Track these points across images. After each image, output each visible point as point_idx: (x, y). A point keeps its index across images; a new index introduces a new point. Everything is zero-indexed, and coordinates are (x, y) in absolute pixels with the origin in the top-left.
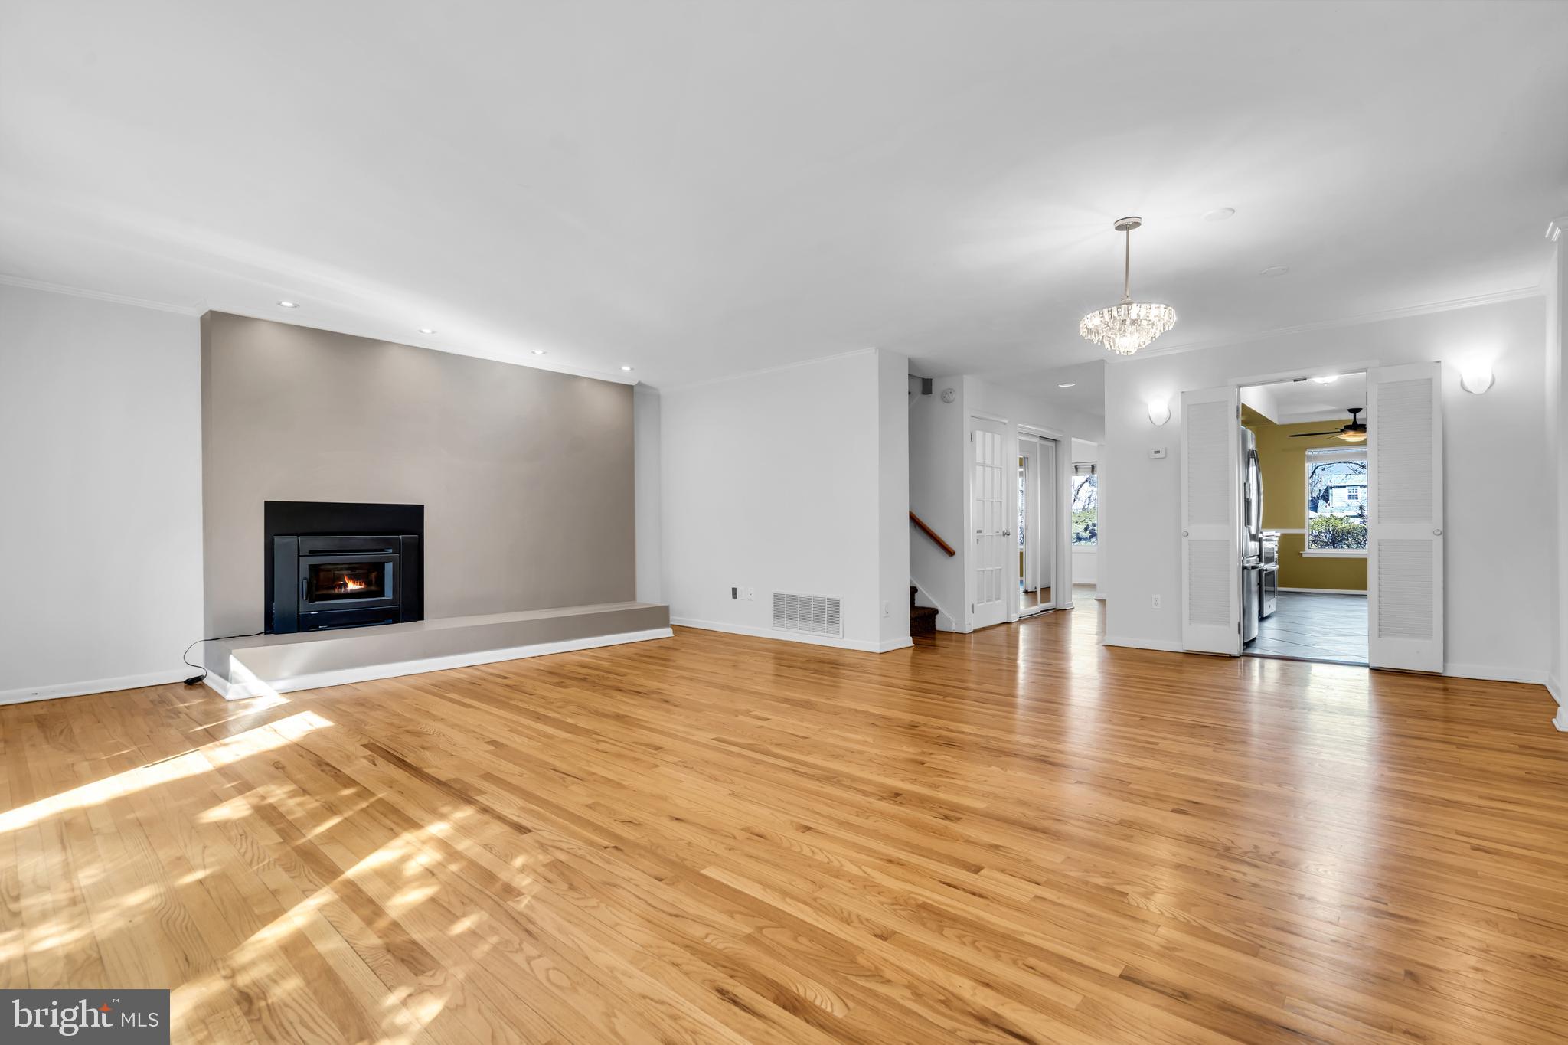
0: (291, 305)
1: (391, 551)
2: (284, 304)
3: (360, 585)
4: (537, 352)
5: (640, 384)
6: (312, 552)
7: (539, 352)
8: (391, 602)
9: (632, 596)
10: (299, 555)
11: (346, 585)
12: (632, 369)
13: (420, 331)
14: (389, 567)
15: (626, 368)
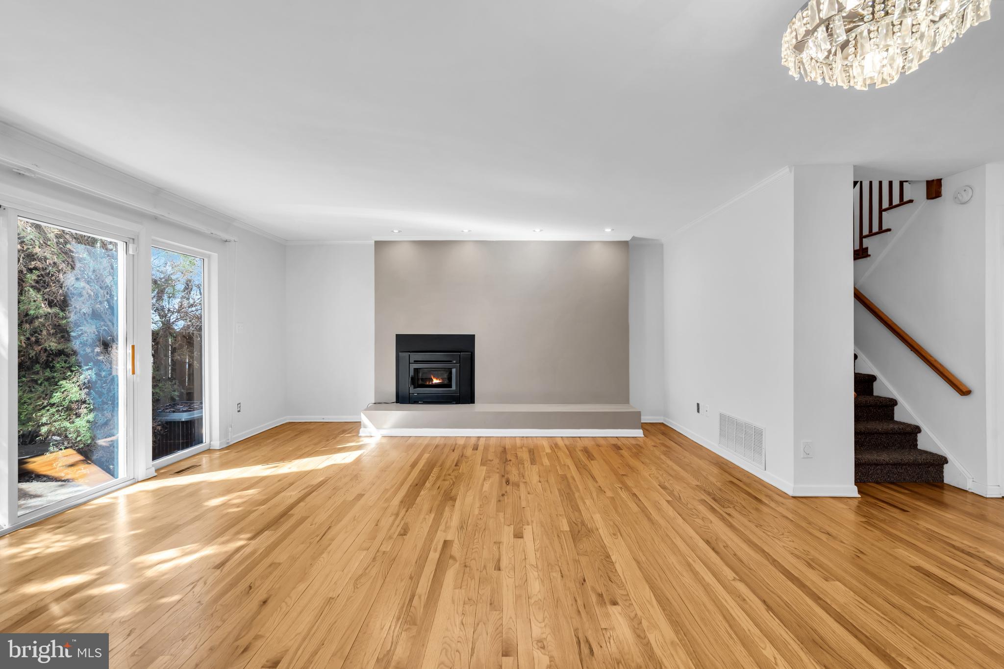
0: (397, 231)
1: (455, 362)
2: (395, 231)
3: (440, 380)
4: (536, 230)
5: (634, 238)
6: (416, 362)
7: (538, 230)
8: (455, 392)
9: (626, 400)
10: (409, 363)
11: (432, 380)
12: (613, 230)
13: (463, 231)
14: (454, 371)
15: (608, 230)
